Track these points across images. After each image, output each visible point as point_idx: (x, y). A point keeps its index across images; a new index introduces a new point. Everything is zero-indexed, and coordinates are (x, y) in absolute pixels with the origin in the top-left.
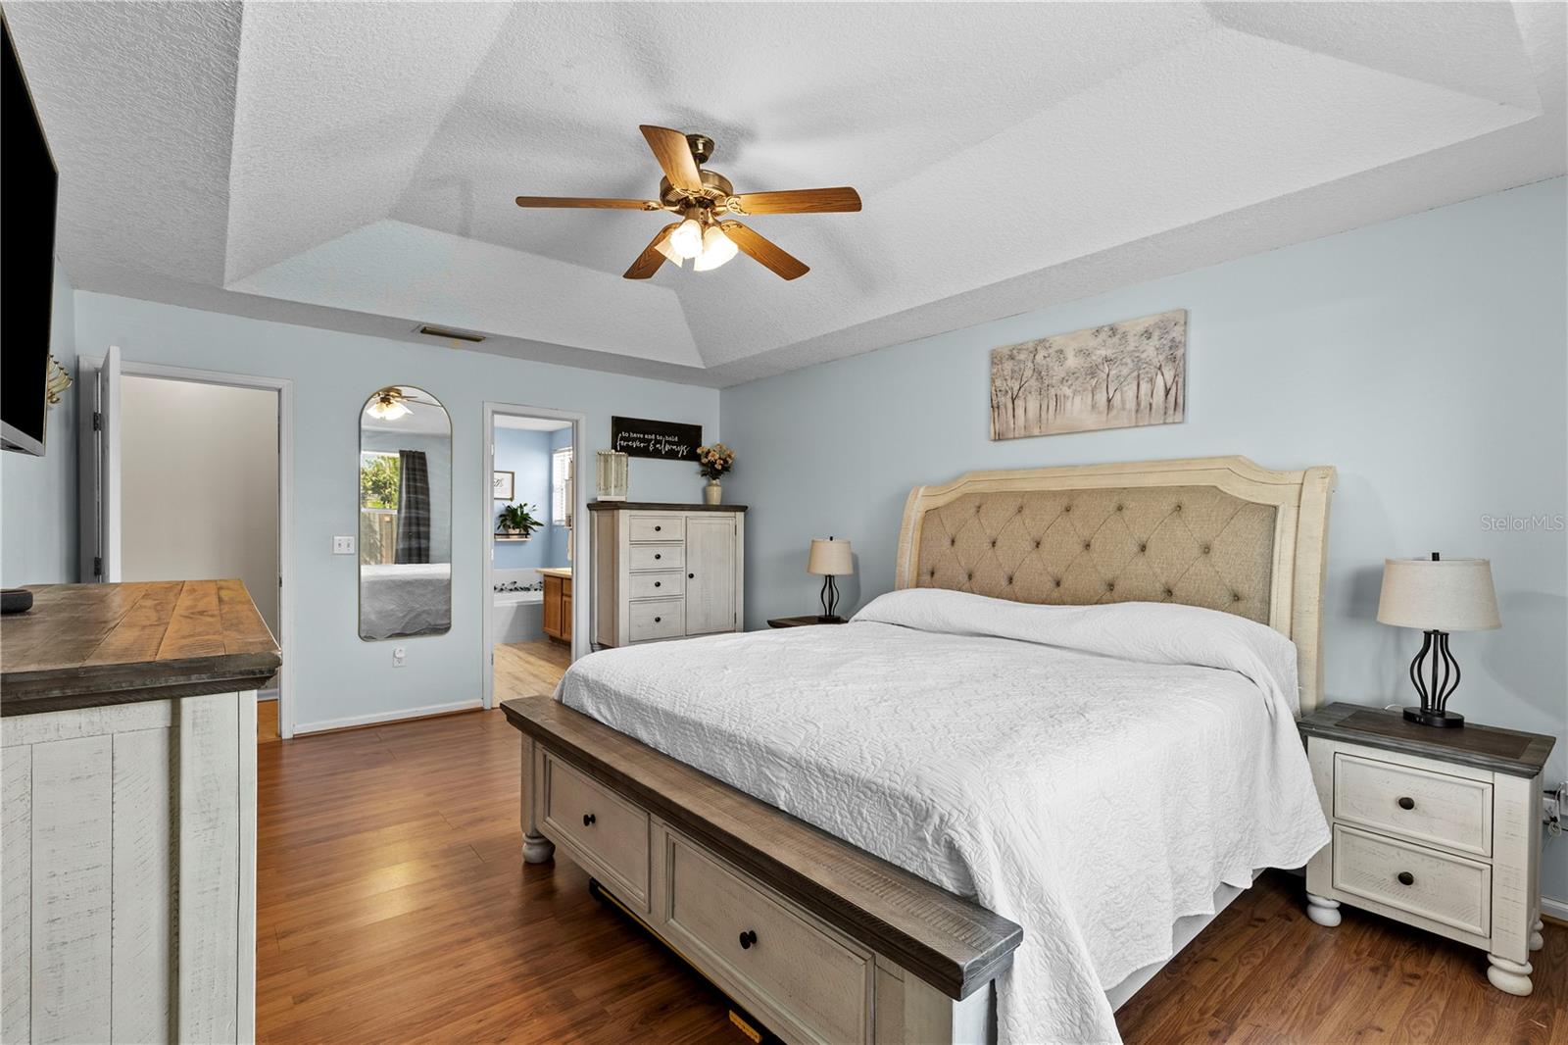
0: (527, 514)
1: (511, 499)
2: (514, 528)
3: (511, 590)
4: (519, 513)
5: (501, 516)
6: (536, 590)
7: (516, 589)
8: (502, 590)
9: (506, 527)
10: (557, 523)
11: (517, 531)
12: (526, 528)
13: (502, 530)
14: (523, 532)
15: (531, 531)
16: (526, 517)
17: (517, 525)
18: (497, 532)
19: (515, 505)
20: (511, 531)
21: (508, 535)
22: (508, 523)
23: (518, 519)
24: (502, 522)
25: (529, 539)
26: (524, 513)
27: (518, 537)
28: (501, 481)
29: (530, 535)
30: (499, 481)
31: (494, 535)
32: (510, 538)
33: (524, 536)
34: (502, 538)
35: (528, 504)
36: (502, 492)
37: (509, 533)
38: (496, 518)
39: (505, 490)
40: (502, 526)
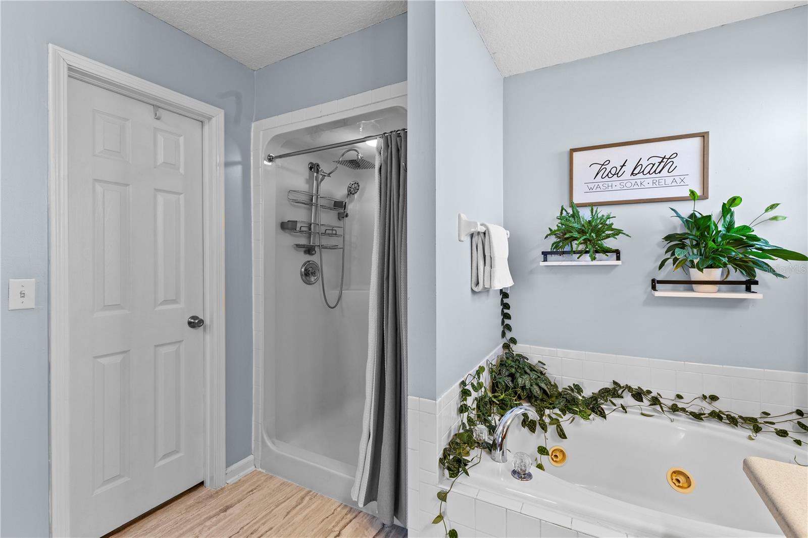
0: (750, 229)
1: (705, 197)
2: (702, 268)
3: (699, 417)
4: (721, 227)
5: (668, 238)
7: (717, 416)
8: (675, 409)
9: (683, 264)
12: (746, 267)
13: (670, 271)
14: (736, 277)
15: (760, 274)
16: (742, 238)
18: (660, 275)
19: (709, 208)
20: (697, 274)
21: (689, 283)
23: (713, 244)
24: (670, 253)
25: (757, 295)
26: (736, 226)
27: (714, 288)
28: (669, 160)
29: (756, 283)
30: (665, 160)
31: (653, 281)
32: (692, 290)
33: (744, 286)
34: (674, 290)
35: (737, 201)
36: (674, 184)
37: (690, 277)
38: (659, 245)
39: (682, 177)
40: (671, 261)
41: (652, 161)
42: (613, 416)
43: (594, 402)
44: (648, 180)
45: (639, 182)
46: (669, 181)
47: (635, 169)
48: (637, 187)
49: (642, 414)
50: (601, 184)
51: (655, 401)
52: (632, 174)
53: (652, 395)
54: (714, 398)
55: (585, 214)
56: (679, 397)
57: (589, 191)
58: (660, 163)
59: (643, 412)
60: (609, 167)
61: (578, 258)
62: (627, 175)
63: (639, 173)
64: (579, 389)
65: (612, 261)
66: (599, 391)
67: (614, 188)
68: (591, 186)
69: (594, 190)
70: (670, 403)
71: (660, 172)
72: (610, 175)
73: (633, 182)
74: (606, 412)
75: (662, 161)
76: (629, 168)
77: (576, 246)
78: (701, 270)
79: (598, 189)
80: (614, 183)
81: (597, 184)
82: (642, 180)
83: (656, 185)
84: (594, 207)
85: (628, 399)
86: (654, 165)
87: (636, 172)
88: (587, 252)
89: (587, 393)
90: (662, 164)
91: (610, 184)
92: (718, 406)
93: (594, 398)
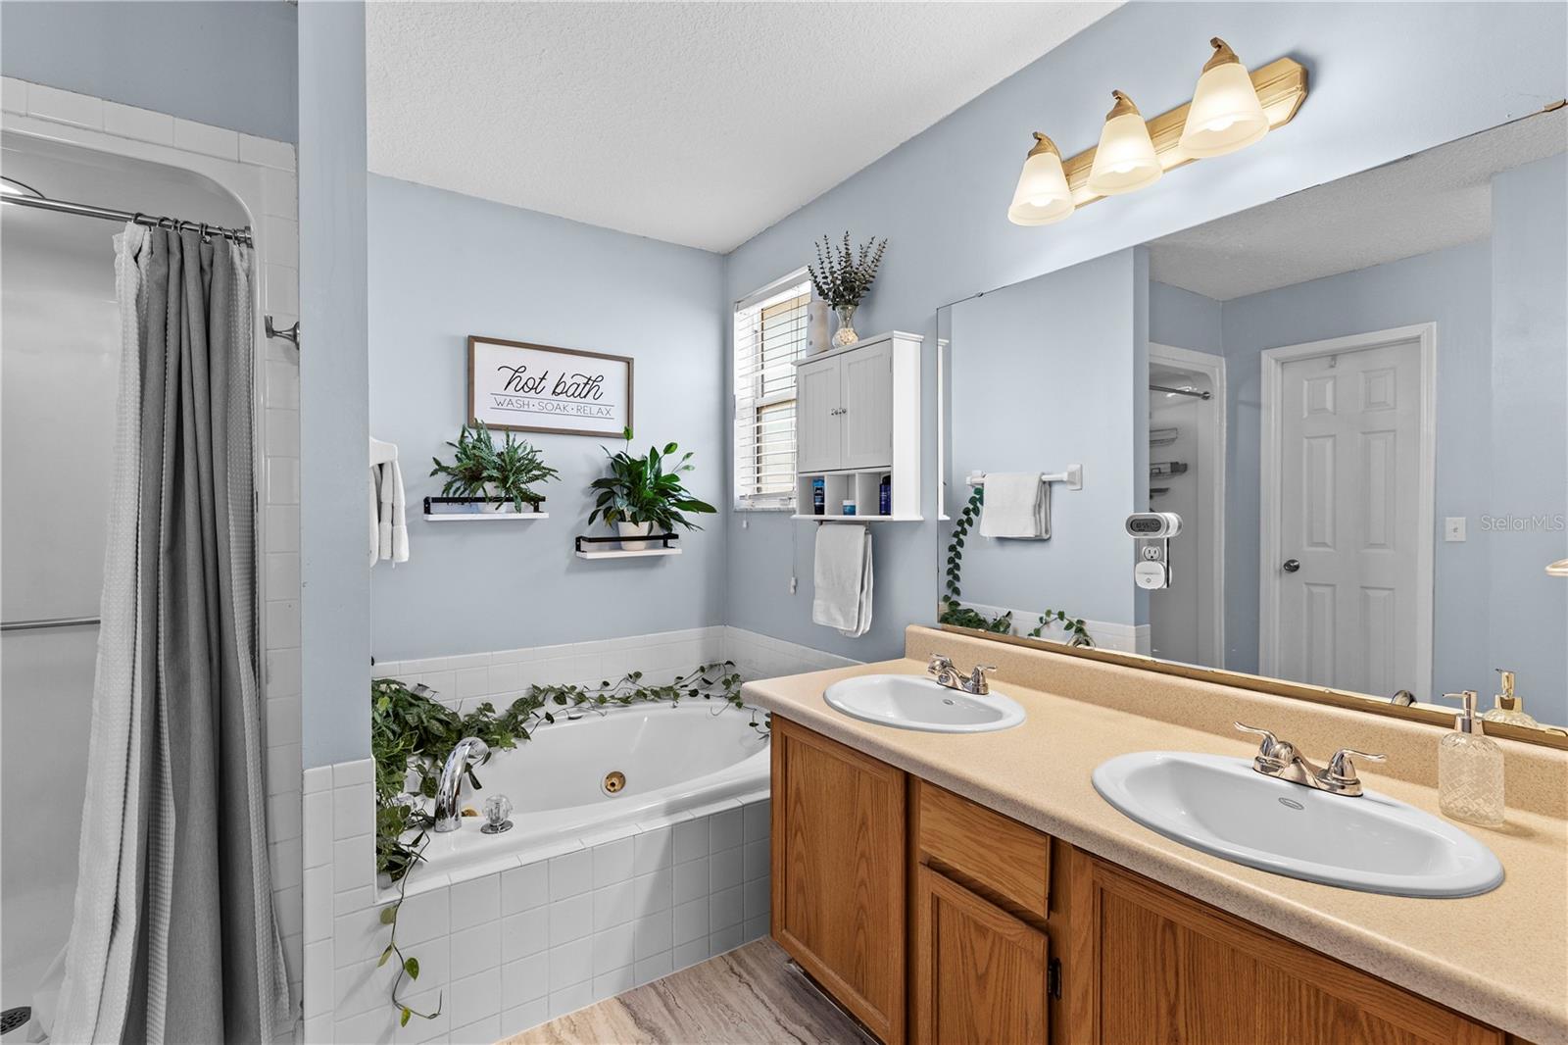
0: (673, 478)
1: (628, 434)
2: (635, 520)
3: (626, 701)
4: (649, 474)
5: (598, 484)
6: (694, 693)
7: (641, 695)
8: (602, 700)
9: (613, 516)
10: (745, 504)
11: (643, 529)
12: (666, 520)
13: (600, 528)
14: (658, 531)
15: (678, 528)
16: (666, 487)
17: (645, 510)
18: (588, 532)
19: (636, 450)
20: (628, 529)
21: (617, 541)
22: (621, 504)
23: (648, 493)
24: (600, 503)
25: (675, 551)
26: (663, 475)
27: (642, 544)
28: (595, 384)
29: (676, 537)
30: (591, 382)
31: (578, 540)
32: (620, 548)
33: (662, 541)
34: (600, 550)
35: (674, 447)
36: (600, 415)
37: (619, 533)
38: (584, 492)
39: (608, 408)
40: (601, 514)
41: (576, 378)
42: (539, 731)
43: (514, 721)
44: (572, 404)
45: (561, 404)
46: (595, 409)
47: (557, 386)
48: (558, 411)
49: (570, 718)
50: (514, 400)
51: (581, 698)
52: (554, 392)
53: (577, 691)
54: (638, 675)
55: (498, 442)
56: (606, 684)
57: (496, 406)
58: (586, 384)
59: (572, 716)
60: (525, 376)
61: (497, 509)
62: (547, 393)
63: (561, 393)
64: (488, 707)
65: (528, 514)
66: (513, 705)
67: (532, 408)
68: (500, 399)
69: (504, 406)
70: (596, 695)
71: (585, 397)
72: (526, 389)
73: (555, 404)
74: (529, 731)
75: (587, 383)
76: (550, 383)
77: (490, 488)
78: (636, 523)
79: (510, 407)
80: (532, 402)
81: (508, 398)
82: (566, 404)
83: (581, 413)
84: (510, 433)
85: (550, 706)
86: (579, 385)
87: (558, 390)
88: (509, 500)
89: (501, 710)
90: (588, 386)
91: (526, 401)
92: (642, 683)
93: (512, 715)
